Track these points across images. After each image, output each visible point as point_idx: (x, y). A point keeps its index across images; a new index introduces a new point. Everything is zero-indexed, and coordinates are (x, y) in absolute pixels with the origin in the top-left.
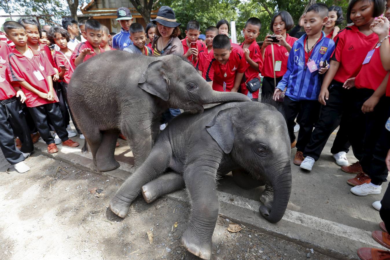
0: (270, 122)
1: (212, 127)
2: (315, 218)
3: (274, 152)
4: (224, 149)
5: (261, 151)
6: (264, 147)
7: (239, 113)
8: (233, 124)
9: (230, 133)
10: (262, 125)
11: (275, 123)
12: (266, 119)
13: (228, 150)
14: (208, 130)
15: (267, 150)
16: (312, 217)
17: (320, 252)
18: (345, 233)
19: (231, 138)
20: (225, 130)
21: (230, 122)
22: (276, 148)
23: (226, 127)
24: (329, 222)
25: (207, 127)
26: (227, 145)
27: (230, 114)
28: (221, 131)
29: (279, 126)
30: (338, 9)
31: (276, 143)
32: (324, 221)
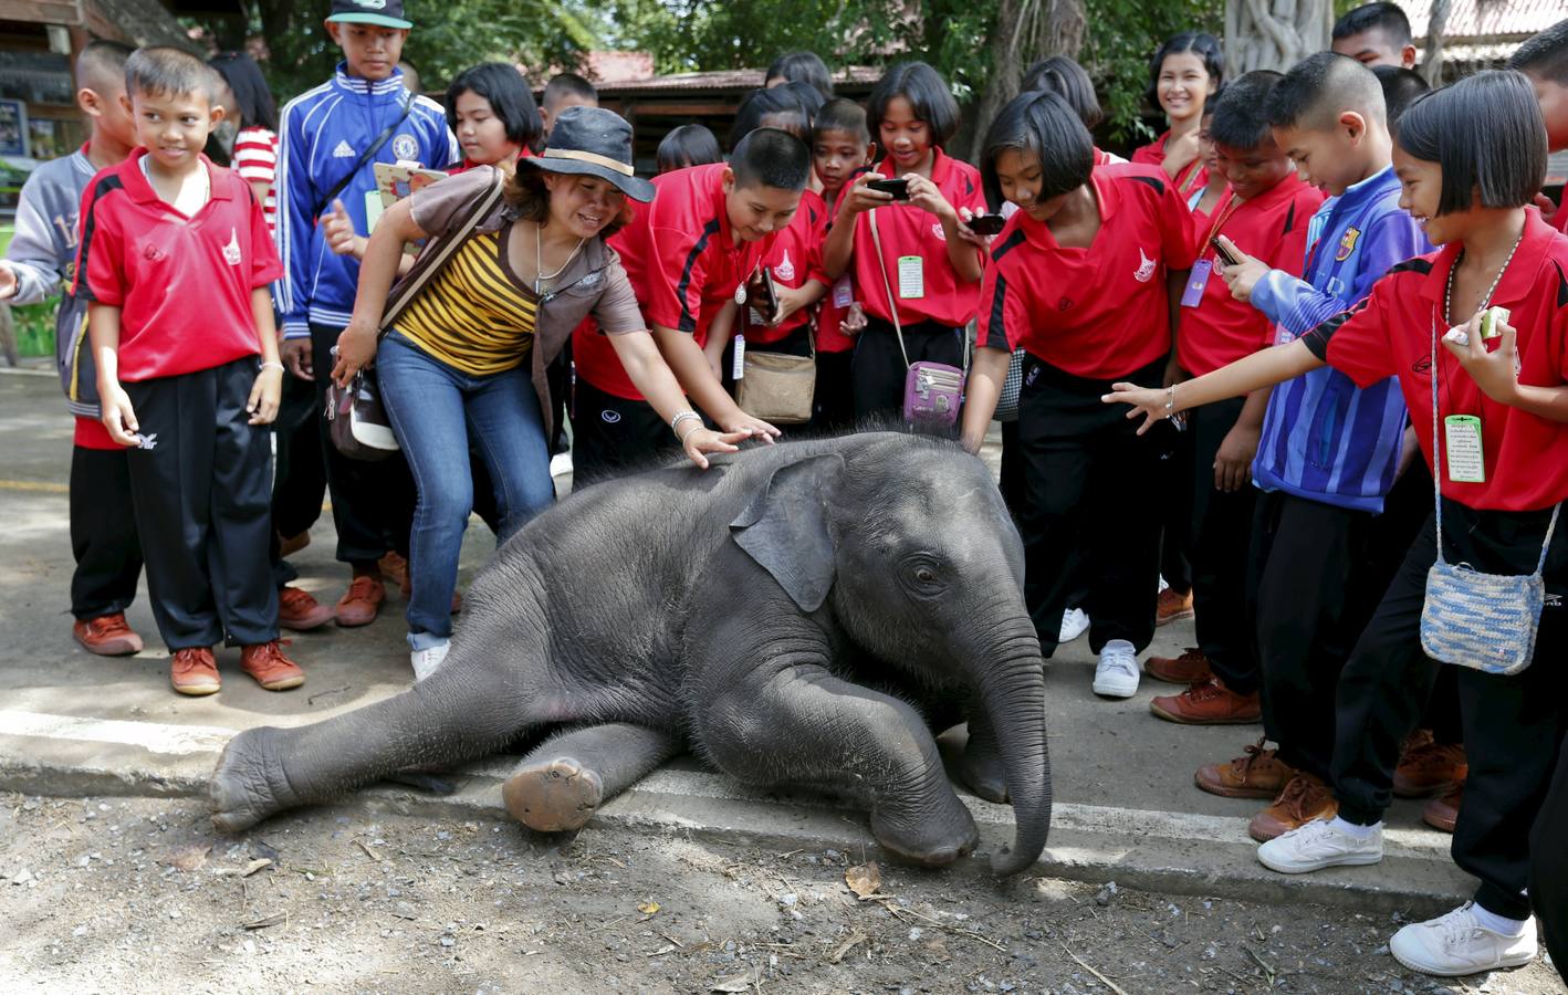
0: (938, 484)
1: (751, 529)
2: (1114, 812)
3: (962, 571)
4: (800, 595)
5: (925, 578)
6: (929, 561)
7: (839, 471)
8: (825, 511)
9: (818, 541)
10: (913, 499)
11: (952, 486)
12: (924, 477)
13: (812, 600)
14: (740, 539)
15: (942, 568)
16: (1106, 809)
17: (1136, 888)
18: (1202, 831)
19: (821, 560)
20: (800, 534)
21: (815, 504)
22: (967, 556)
23: (802, 523)
24: (1157, 814)
25: (736, 530)
26: (810, 582)
27: (813, 477)
28: (784, 537)
29: (970, 494)
30: (1208, 48)
31: (965, 541)
32: (1142, 814)
